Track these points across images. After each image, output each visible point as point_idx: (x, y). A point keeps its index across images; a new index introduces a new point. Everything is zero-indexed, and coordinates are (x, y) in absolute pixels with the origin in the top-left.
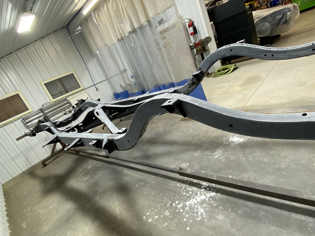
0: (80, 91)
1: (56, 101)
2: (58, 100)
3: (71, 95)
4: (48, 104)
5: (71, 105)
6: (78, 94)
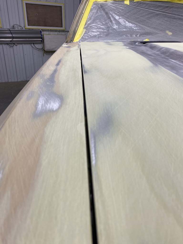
0: (59, 31)
1: (30, 29)
2: (32, 29)
3: (49, 31)
4: (19, 28)
5: (42, 42)
6: (56, 33)
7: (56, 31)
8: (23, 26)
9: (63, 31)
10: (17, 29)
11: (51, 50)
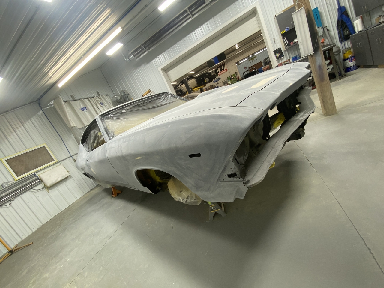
0: (53, 165)
1: (21, 179)
2: (24, 177)
3: (42, 170)
4: (9, 184)
5: (41, 181)
6: (51, 168)
7: (50, 166)
8: (11, 180)
9: (57, 163)
10: (7, 186)
11: (54, 183)
